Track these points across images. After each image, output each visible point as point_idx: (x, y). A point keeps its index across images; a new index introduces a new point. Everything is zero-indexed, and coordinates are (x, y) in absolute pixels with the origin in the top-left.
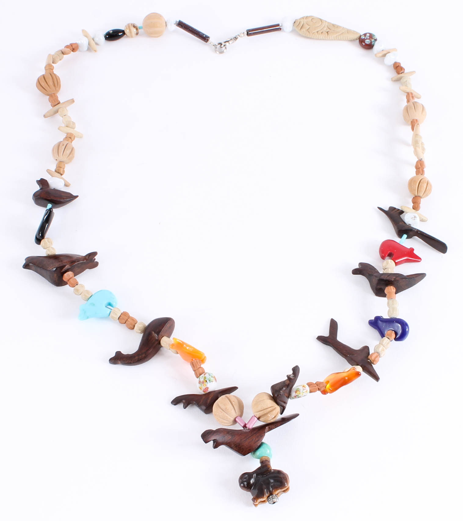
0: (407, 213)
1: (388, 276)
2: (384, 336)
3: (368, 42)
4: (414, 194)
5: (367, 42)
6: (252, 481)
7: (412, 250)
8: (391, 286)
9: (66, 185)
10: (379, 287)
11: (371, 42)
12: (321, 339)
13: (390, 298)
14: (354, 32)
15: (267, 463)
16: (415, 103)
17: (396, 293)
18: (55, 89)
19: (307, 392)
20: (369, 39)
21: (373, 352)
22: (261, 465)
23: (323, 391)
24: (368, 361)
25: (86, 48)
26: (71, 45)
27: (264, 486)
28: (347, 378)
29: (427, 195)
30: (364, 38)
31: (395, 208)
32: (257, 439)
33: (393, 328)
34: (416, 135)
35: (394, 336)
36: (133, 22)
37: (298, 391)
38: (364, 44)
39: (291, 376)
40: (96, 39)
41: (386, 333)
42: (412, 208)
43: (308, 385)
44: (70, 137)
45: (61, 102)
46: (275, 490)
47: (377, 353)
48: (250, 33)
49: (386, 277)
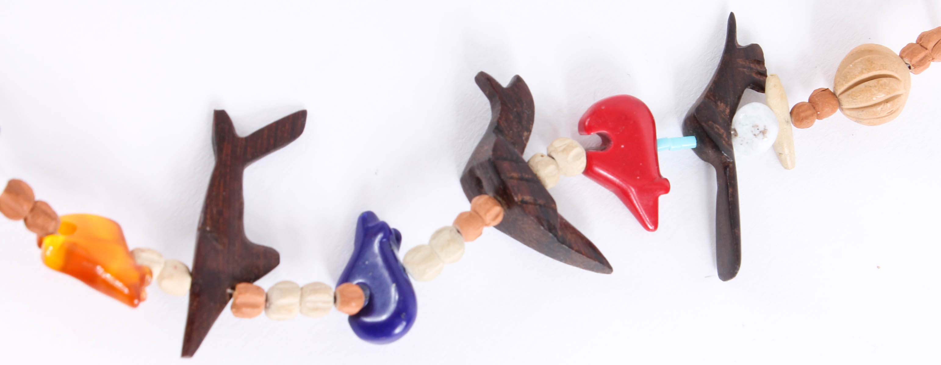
0: (765, 102)
4: (836, 86)
7: (665, 187)
8: (502, 205)
24: (230, 290)
35: (355, 308)
42: (791, 106)
47: (267, 300)
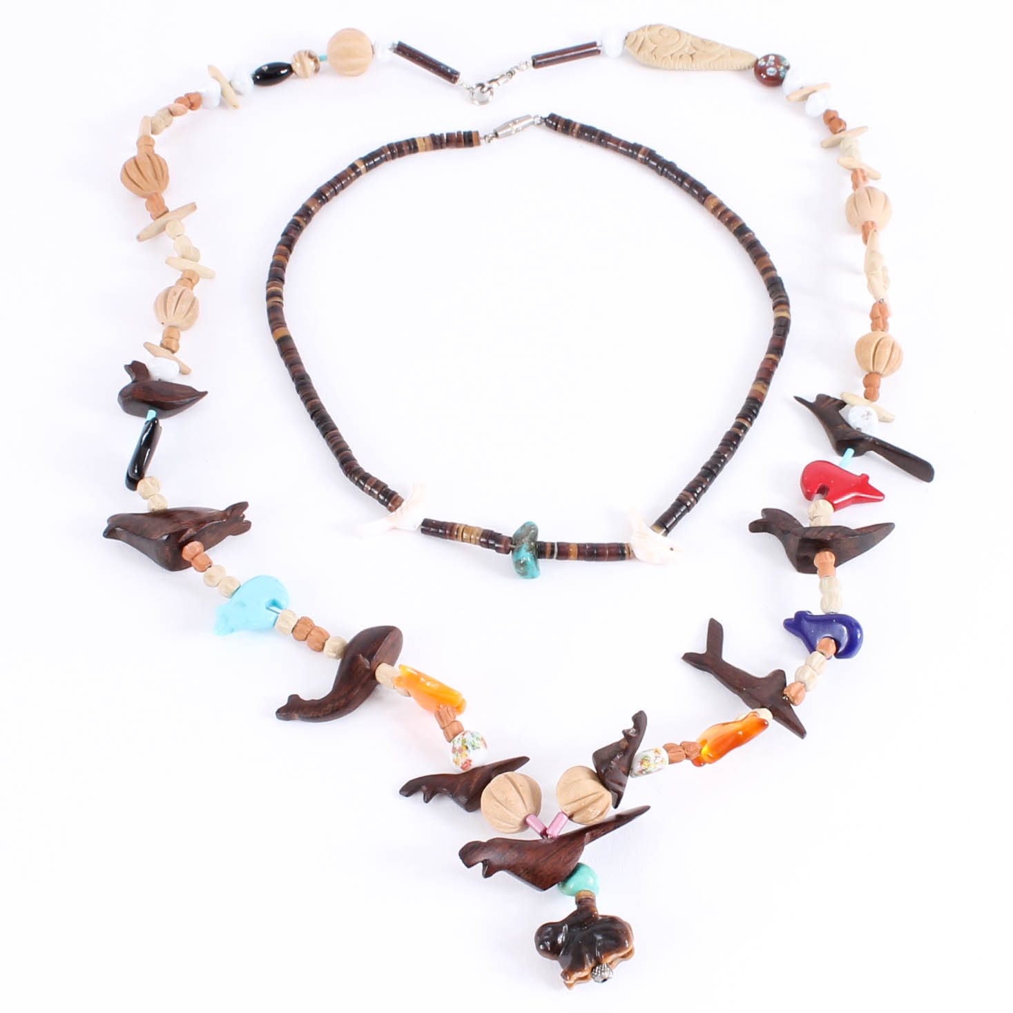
0: (853, 406)
1: (819, 532)
2: (815, 650)
3: (773, 73)
4: (868, 370)
5: (770, 72)
6: (561, 939)
7: (865, 478)
8: (827, 550)
9: (184, 372)
10: (802, 554)
11: (779, 72)
12: (691, 658)
13: (824, 575)
14: (743, 54)
15: (589, 902)
16: (869, 190)
17: (836, 565)
18: (157, 185)
19: (664, 762)
20: (774, 66)
21: (794, 681)
22: (578, 907)
23: (695, 759)
24: (784, 698)
25: (217, 103)
26: (188, 96)
27: (584, 949)
28: (741, 733)
29: (892, 371)
30: (765, 65)
31: (828, 397)
32: (568, 858)
33: (832, 633)
34: (872, 253)
35: (833, 648)
36: (307, 48)
37: (646, 760)
38: (764, 77)
39: (631, 731)
40: (237, 84)
41: (818, 642)
42: (863, 397)
43: (665, 749)
44: (189, 279)
45: (170, 210)
46: (606, 954)
47: (801, 683)
48: (539, 61)
49: (816, 533)
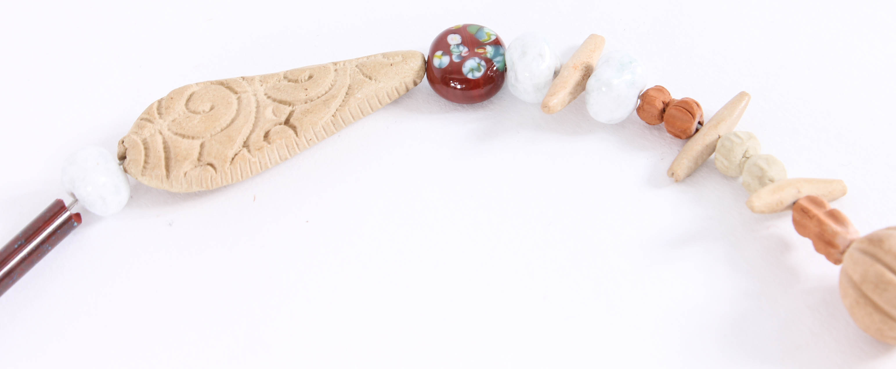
3: (479, 70)
5: (472, 70)
11: (489, 62)
16: (869, 245)
20: (472, 54)
30: (451, 61)
38: (460, 86)
